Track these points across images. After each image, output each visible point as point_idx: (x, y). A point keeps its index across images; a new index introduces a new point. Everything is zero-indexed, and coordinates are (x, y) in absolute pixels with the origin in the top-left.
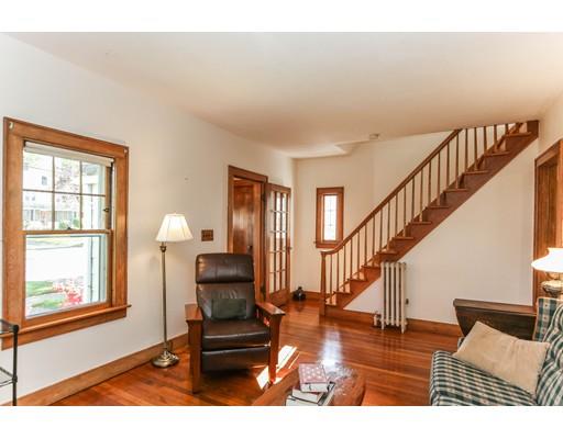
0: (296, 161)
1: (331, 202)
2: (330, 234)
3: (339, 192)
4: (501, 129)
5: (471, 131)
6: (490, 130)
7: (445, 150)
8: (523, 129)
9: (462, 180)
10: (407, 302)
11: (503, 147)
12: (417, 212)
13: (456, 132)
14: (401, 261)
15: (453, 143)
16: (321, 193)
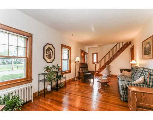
0: (89, 48)
1: (95, 56)
2: (95, 61)
3: (97, 54)
4: (125, 43)
5: (120, 43)
6: (123, 43)
7: (116, 46)
8: (128, 43)
9: (119, 51)
10: (111, 72)
11: (125, 46)
12: (112, 56)
13: (118, 43)
14: (109, 65)
15: (117, 45)
16: (93, 54)
